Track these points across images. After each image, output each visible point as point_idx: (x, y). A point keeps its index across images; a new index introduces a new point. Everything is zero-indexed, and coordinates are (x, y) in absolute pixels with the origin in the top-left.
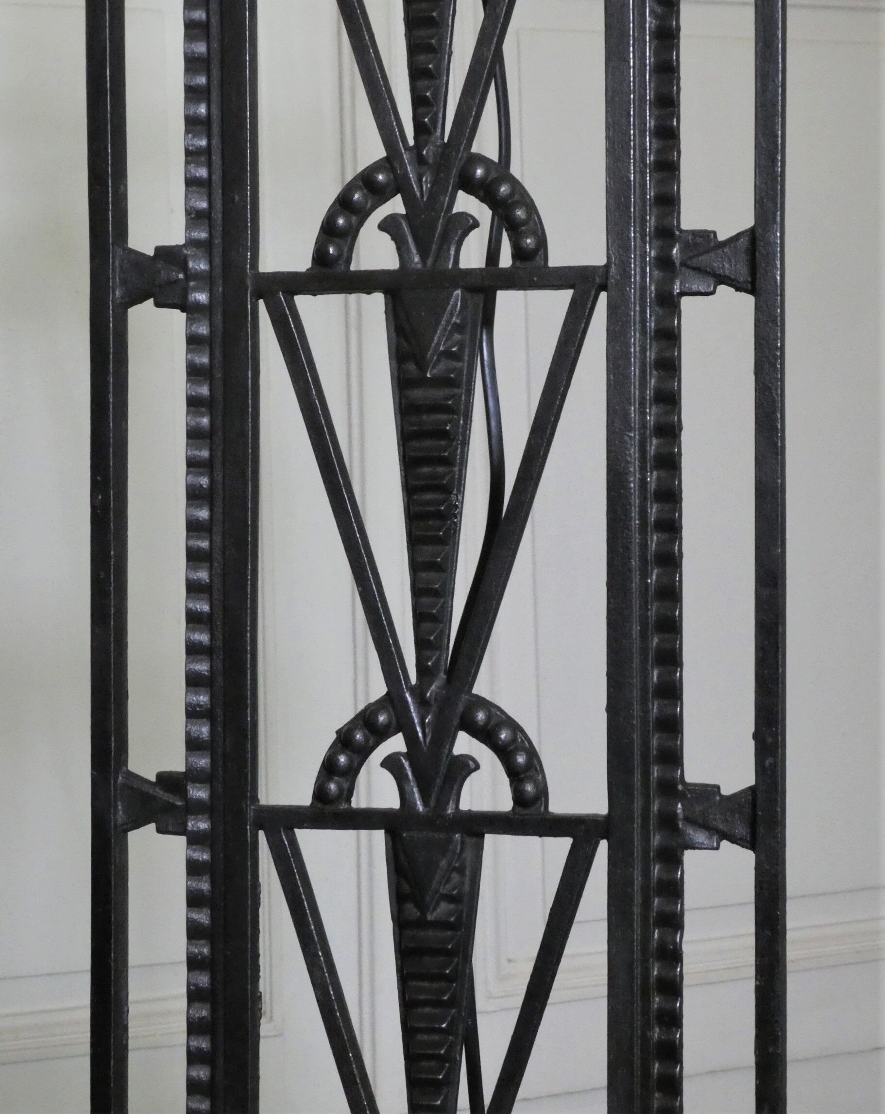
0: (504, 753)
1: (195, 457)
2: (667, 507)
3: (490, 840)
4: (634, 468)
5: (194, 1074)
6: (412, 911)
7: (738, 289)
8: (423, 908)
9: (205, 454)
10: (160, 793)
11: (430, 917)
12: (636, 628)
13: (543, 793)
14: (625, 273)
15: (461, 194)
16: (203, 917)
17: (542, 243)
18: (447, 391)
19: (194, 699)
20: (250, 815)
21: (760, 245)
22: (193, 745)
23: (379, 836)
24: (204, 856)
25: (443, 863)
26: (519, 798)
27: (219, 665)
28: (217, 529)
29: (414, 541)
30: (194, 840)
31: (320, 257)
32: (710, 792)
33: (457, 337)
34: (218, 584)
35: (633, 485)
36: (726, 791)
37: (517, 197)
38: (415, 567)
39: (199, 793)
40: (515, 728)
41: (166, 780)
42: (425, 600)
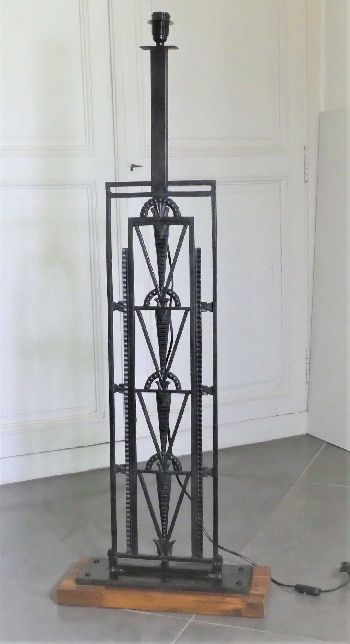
0: (175, 381)
1: (125, 335)
2: (199, 344)
3: (172, 394)
4: (194, 338)
5: (126, 430)
6: (160, 405)
7: (210, 311)
8: (162, 404)
9: (127, 334)
10: (120, 387)
11: (163, 406)
12: (195, 363)
13: (180, 387)
14: (193, 309)
15: (167, 295)
16: (127, 406)
17: (180, 304)
18: (165, 325)
19: (125, 372)
20: (135, 390)
21: (214, 305)
22: (125, 380)
23: (155, 394)
24: (127, 397)
25: (165, 398)
26: (177, 388)
27: (129, 367)
28: (129, 346)
29: (160, 349)
30: (126, 394)
31: (145, 304)
32: (206, 387)
33: (167, 317)
34: (129, 355)
35: (194, 340)
36: (208, 387)
37: (176, 296)
38: (160, 352)
39: (126, 387)
40: (176, 377)
41: (121, 385)
42: (162, 358)
